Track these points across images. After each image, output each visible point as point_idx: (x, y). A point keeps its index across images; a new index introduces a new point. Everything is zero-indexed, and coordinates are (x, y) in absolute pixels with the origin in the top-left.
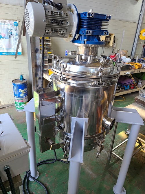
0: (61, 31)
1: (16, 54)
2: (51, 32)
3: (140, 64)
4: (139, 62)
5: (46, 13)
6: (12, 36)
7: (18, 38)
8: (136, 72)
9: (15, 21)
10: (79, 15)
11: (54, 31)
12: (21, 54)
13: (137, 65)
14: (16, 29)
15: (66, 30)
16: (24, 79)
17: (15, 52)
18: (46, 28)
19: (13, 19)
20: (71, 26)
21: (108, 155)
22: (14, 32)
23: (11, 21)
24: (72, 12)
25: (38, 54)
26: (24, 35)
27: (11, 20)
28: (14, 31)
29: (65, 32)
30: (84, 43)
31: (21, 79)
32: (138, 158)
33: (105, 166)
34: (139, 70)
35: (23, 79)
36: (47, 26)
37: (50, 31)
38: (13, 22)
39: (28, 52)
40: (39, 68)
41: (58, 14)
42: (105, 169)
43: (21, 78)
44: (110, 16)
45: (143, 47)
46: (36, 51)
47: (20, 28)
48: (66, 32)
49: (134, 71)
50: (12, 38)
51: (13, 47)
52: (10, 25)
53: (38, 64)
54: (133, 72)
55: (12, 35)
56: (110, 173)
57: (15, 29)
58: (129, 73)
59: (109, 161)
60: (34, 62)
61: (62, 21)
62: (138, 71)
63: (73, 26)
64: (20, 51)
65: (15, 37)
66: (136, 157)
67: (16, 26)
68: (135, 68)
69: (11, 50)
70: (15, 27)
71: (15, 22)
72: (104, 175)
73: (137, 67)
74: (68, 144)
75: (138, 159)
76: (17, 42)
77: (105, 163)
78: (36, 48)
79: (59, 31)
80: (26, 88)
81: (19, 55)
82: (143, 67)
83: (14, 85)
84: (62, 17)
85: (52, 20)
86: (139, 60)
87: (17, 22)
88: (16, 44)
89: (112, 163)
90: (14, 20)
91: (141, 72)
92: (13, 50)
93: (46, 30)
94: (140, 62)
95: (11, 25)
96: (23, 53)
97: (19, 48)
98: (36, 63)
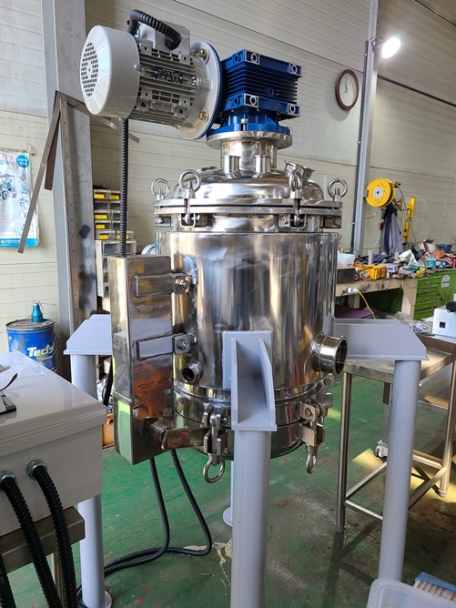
0: (177, 102)
1: (22, 245)
2: (154, 101)
3: (381, 266)
4: (375, 262)
5: (139, 51)
6: (11, 194)
7: (29, 200)
8: (373, 289)
9: (21, 154)
10: (222, 64)
11: (162, 99)
12: (36, 243)
13: (373, 270)
14: (24, 175)
15: (192, 99)
16: (45, 320)
17: (20, 237)
18: (140, 89)
19: (15, 148)
20: (205, 89)
21: (334, 520)
22: (17, 184)
23: (9, 154)
24: (205, 58)
25: (87, 243)
26: (49, 186)
27: (9, 150)
28: (16, 179)
29: (188, 104)
30: (242, 130)
31: (36, 319)
32: (429, 518)
33: (329, 552)
34: (380, 282)
35: (41, 318)
36: (143, 83)
37: (150, 97)
38: (15, 156)
39: (57, 238)
40: (90, 283)
41: (170, 58)
42: (332, 561)
43: (35, 315)
44: (299, 67)
45: (381, 228)
46: (83, 232)
47: (36, 172)
48: (191, 104)
49: (369, 286)
50: (10, 200)
51: (12, 226)
52: (5, 165)
53: (88, 270)
54: (365, 289)
55: (10, 190)
56: (351, 569)
57: (20, 174)
58: (356, 290)
59: (339, 536)
60: (78, 265)
61: (182, 74)
62: (378, 285)
63: (207, 90)
64: (33, 234)
65: (19, 196)
66: (422, 515)
67: (24, 167)
68: (369, 277)
69: (7, 233)
70: (21, 168)
71: (19, 157)
72: (332, 579)
73: (373, 273)
74: (215, 426)
75: (427, 520)
76: (27, 211)
77: (331, 543)
78: (84, 223)
79: (174, 101)
80: (51, 346)
81: (31, 247)
82: (391, 274)
83: (12, 335)
84: (180, 64)
85: (156, 69)
86: (375, 256)
87: (27, 155)
88: (22, 215)
89: (350, 540)
90: (17, 151)
91: (386, 287)
92: (13, 233)
93: (139, 94)
94: (381, 262)
95: (7, 162)
96: (42, 242)
97: (31, 227)
98: (82, 267)
